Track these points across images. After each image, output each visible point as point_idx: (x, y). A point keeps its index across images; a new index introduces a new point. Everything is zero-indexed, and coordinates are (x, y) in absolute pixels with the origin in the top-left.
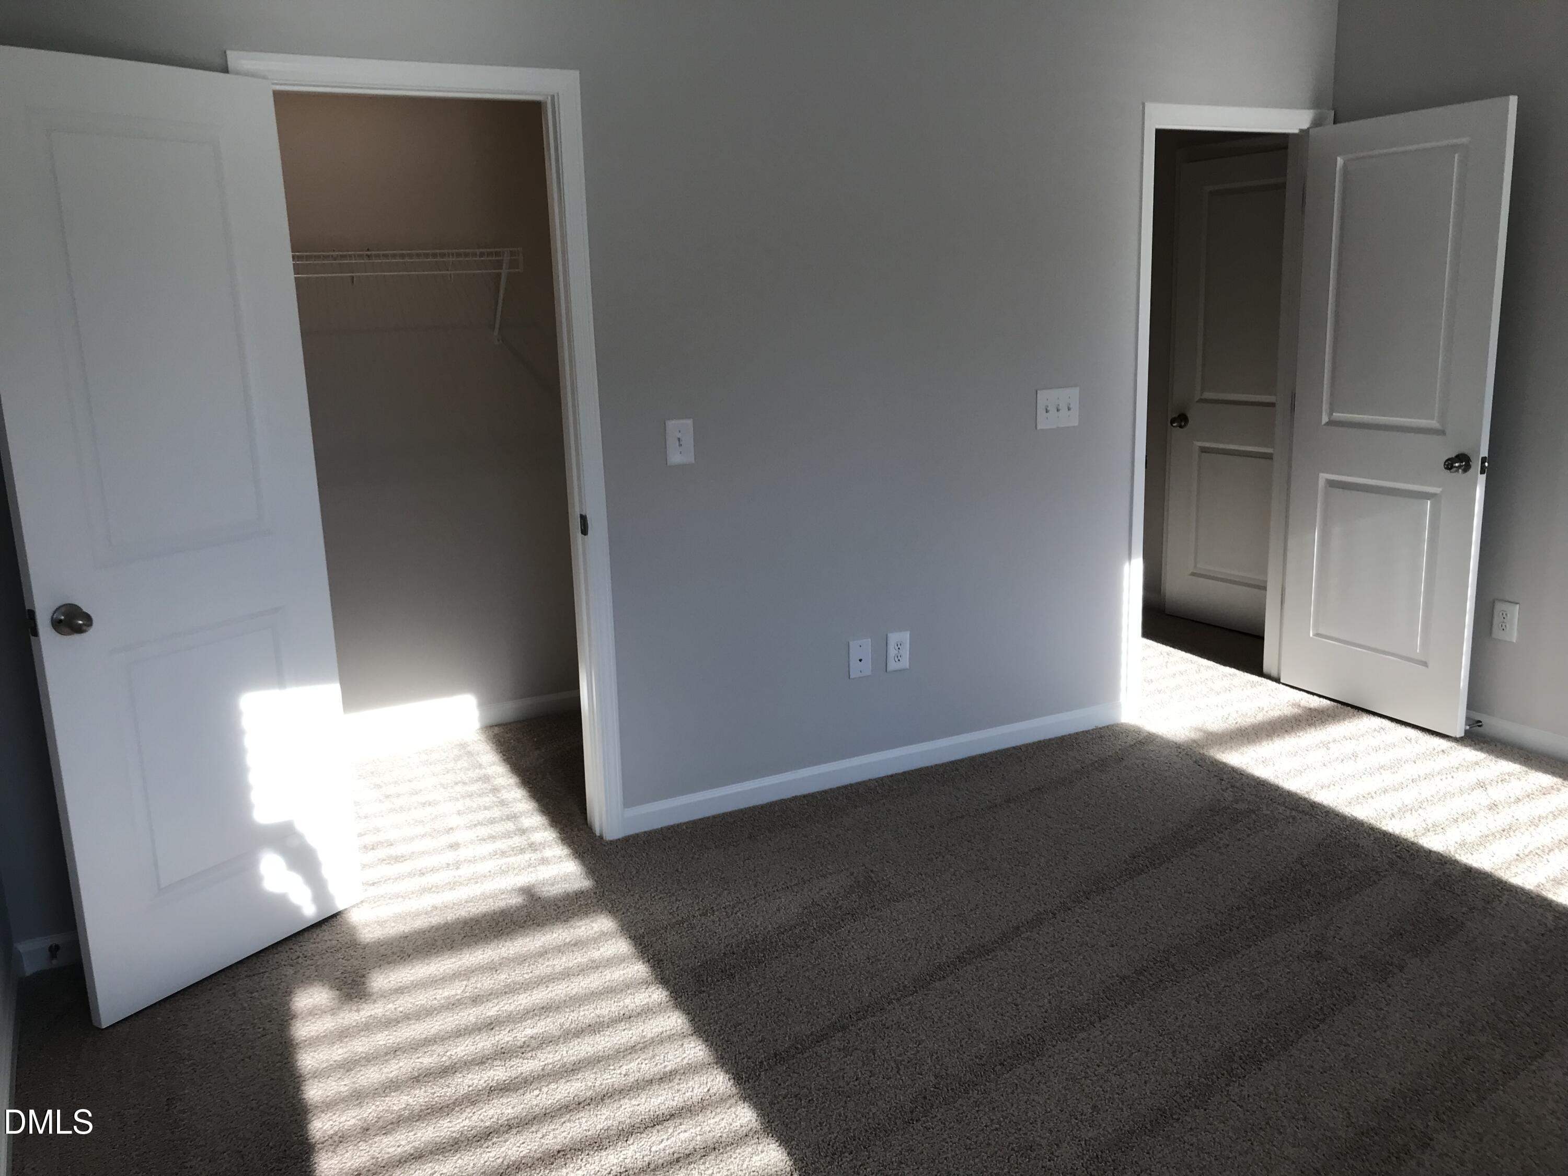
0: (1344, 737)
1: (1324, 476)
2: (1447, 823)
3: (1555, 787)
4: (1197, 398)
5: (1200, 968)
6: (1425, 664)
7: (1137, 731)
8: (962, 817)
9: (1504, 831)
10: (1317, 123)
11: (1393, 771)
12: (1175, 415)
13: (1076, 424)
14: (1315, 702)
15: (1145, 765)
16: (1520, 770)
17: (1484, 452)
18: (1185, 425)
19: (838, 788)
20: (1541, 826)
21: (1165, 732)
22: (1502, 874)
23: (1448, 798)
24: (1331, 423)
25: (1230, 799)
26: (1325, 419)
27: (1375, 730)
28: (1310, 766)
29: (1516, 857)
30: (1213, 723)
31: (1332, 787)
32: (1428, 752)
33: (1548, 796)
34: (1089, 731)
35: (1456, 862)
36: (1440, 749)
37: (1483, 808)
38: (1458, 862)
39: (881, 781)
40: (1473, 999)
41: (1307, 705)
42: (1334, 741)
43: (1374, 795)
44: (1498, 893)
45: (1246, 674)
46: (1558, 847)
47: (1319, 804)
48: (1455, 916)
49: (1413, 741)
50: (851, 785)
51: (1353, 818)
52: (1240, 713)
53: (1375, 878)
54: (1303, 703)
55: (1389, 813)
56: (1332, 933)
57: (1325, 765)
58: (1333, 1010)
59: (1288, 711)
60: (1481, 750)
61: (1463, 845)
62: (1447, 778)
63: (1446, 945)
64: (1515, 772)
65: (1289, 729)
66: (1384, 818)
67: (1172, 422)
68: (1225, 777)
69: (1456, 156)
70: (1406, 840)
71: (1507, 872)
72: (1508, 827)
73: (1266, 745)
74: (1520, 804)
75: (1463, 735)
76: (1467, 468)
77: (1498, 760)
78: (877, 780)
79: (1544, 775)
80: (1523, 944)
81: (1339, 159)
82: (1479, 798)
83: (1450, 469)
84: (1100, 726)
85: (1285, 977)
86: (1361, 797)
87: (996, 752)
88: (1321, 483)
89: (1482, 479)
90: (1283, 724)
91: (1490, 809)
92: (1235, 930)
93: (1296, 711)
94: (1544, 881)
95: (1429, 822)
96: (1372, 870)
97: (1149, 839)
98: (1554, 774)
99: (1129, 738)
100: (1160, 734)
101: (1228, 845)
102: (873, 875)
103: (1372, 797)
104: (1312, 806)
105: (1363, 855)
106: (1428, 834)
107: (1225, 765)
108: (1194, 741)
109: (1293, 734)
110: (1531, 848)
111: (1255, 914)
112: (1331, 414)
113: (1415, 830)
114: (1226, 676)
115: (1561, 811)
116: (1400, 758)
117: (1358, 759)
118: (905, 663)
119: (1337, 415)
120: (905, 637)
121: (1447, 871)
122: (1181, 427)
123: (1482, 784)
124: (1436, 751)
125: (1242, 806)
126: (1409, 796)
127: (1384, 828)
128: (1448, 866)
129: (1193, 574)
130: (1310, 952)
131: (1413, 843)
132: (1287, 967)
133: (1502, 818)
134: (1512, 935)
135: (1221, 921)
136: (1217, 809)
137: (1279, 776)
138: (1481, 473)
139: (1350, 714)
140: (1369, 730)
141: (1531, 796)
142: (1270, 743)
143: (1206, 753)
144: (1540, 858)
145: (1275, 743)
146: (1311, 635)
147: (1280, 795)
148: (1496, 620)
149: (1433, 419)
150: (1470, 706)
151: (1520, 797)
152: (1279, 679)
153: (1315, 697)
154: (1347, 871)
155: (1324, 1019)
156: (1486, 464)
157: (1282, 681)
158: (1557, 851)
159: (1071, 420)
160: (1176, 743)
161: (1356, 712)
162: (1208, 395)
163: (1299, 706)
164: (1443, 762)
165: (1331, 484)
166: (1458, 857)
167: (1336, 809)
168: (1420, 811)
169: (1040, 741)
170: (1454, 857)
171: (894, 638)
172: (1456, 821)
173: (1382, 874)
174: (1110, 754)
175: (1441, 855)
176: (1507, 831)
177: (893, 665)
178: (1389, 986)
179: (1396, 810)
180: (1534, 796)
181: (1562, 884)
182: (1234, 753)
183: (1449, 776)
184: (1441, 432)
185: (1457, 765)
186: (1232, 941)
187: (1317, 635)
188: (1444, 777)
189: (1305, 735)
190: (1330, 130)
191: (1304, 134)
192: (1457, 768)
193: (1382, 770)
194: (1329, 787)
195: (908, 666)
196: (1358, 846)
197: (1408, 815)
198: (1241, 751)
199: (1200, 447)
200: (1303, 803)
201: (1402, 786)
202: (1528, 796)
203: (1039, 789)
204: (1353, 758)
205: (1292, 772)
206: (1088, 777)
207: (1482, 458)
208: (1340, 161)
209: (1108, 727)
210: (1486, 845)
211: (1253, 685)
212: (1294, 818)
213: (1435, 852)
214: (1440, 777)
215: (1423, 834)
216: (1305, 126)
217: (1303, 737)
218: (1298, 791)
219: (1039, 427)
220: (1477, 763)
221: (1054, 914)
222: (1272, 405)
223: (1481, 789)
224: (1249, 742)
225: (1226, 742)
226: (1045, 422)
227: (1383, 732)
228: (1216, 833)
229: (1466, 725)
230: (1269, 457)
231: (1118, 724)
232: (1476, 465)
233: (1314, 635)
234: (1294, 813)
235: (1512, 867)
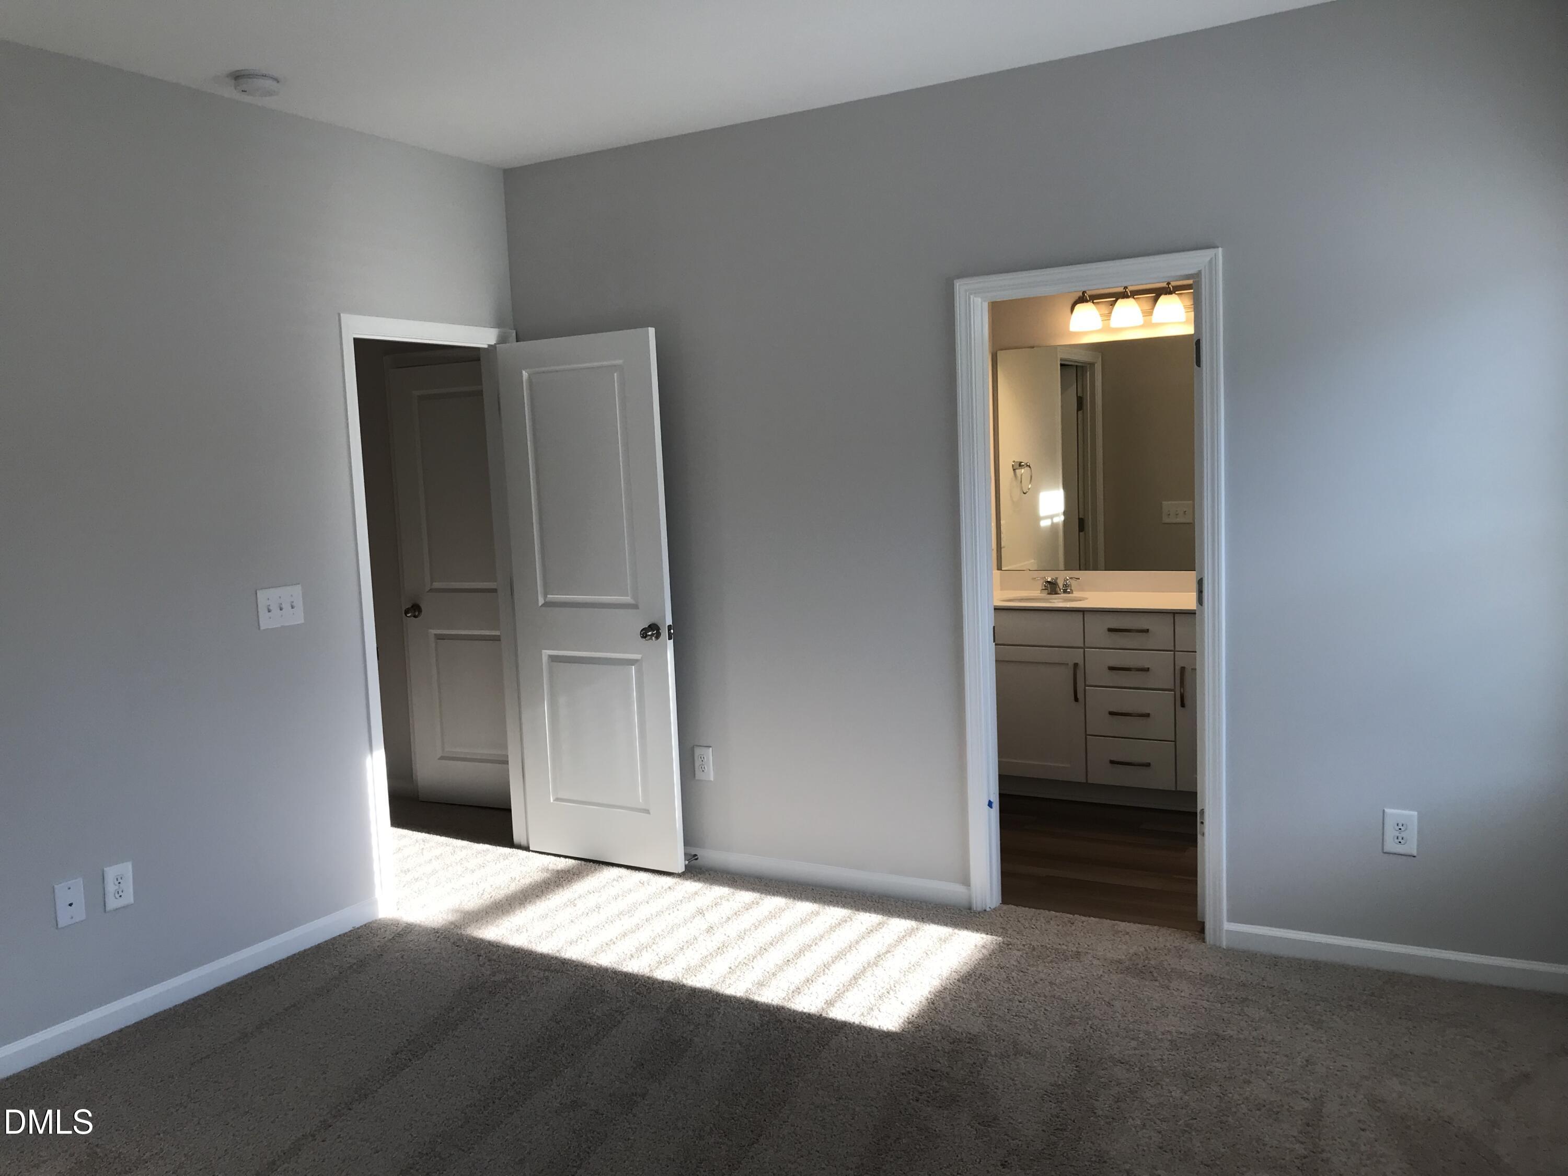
0: (588, 892)
1: (546, 653)
2: (675, 952)
3: (755, 901)
4: (427, 589)
5: (466, 1149)
6: (647, 811)
7: (396, 923)
8: (208, 1057)
9: (719, 949)
10: (502, 339)
11: (630, 915)
12: (409, 606)
13: (302, 621)
14: (563, 863)
15: (405, 957)
16: (729, 892)
17: (669, 621)
18: (419, 614)
19: (52, 1060)
20: (746, 937)
21: (423, 920)
22: (719, 988)
23: (675, 929)
24: (547, 604)
25: (488, 973)
26: (541, 601)
27: (614, 880)
28: (559, 925)
29: (729, 970)
30: (469, 901)
31: (580, 941)
32: (658, 891)
33: (750, 911)
34: (346, 933)
35: (684, 986)
36: (667, 887)
37: (702, 932)
38: (685, 986)
39: (106, 1040)
40: (702, 1107)
41: (555, 868)
42: (580, 897)
43: (615, 940)
44: (717, 1006)
45: (498, 847)
46: (759, 954)
47: (569, 960)
48: (685, 1035)
49: (646, 884)
50: (68, 1053)
51: (598, 966)
52: (494, 886)
53: (619, 1018)
54: (551, 867)
55: (629, 954)
56: (585, 1080)
57: (572, 922)
58: (588, 1153)
59: (538, 876)
60: (699, 880)
61: (688, 969)
62: (673, 912)
63: (679, 1064)
64: (725, 895)
65: (540, 893)
66: (625, 960)
67: (406, 613)
68: (482, 952)
69: (615, 374)
70: (643, 976)
71: (723, 985)
72: (722, 945)
73: (520, 914)
74: (730, 922)
75: (683, 870)
76: (658, 636)
77: (712, 887)
78: (101, 1040)
79: (747, 893)
80: (738, 1046)
81: (524, 372)
82: (701, 924)
83: (645, 637)
84: (358, 926)
85: (546, 1135)
86: (605, 945)
87: (246, 976)
88: (545, 659)
89: (670, 643)
90: (534, 890)
91: (707, 932)
92: (497, 1101)
93: (546, 875)
94: (750, 986)
95: (661, 955)
96: (617, 1011)
97: (411, 1031)
98: (753, 890)
99: (388, 932)
100: (418, 922)
101: (488, 1019)
102: (98, 1150)
103: (614, 943)
104: (563, 963)
105: (608, 999)
106: (661, 966)
107: (482, 941)
108: (452, 923)
109: (543, 898)
110: (739, 960)
111: (516, 1080)
112: (545, 595)
113: (650, 965)
114: (480, 853)
115: (760, 922)
116: (635, 901)
117: (601, 910)
118: (129, 897)
119: (550, 597)
120: (127, 869)
121: (677, 996)
122: (415, 617)
123: (701, 911)
124: (664, 889)
125: (500, 977)
126: (643, 936)
127: (625, 970)
128: (677, 991)
129: (442, 758)
130: (566, 1104)
131: (648, 978)
132: (546, 1124)
133: (718, 938)
134: (730, 1040)
135: (484, 1096)
136: (476, 986)
137: (533, 940)
138: (669, 639)
139: (593, 869)
140: (609, 881)
141: (738, 913)
142: (523, 911)
143: (463, 933)
144: (747, 966)
145: (528, 910)
146: (552, 801)
147: (534, 959)
148: (697, 764)
149: (628, 596)
150: (687, 842)
151: (730, 916)
152: (529, 847)
153: (562, 859)
154: (595, 1017)
155: (581, 1164)
156: (672, 631)
157: (531, 849)
158: (759, 957)
159: (297, 617)
160: (434, 929)
161: (597, 866)
162: (437, 585)
163: (548, 870)
164: (671, 897)
165: (553, 659)
166: (685, 982)
167: (584, 961)
168: (654, 947)
169: (295, 955)
170: (682, 981)
171: (111, 872)
172: (682, 949)
173: (625, 1013)
174: (369, 952)
175: (672, 983)
176: (721, 949)
177: (113, 903)
178: (634, 1116)
179: (634, 950)
180: (740, 913)
181: (764, 985)
182: (490, 927)
183: (675, 910)
184: (635, 606)
185: (681, 898)
186: (495, 1113)
187: (557, 799)
188: (671, 911)
189: (554, 896)
190: (513, 345)
191: (492, 349)
192: (681, 901)
193: (621, 916)
194: (577, 942)
195: (132, 901)
196: (604, 991)
197: (644, 951)
198: (496, 923)
199: (435, 635)
200: (555, 962)
201: (638, 927)
202: (736, 914)
203: (294, 1005)
204: (597, 910)
205: (544, 935)
206: (347, 981)
207: (668, 626)
208: (525, 374)
209: (365, 925)
210: (706, 964)
211: (506, 857)
212: (547, 978)
213: (667, 982)
214: (668, 912)
215: (657, 968)
216: (493, 342)
217: (553, 899)
218: (550, 952)
219: (262, 628)
220: (696, 893)
221: (313, 1136)
222: (494, 591)
223: (700, 915)
224: (503, 914)
225: (482, 918)
226: (267, 622)
227: (620, 881)
228: (476, 1010)
229: (685, 860)
230: (497, 639)
231: (376, 920)
232: (665, 633)
233: (554, 801)
234: (547, 973)
235: (726, 979)
